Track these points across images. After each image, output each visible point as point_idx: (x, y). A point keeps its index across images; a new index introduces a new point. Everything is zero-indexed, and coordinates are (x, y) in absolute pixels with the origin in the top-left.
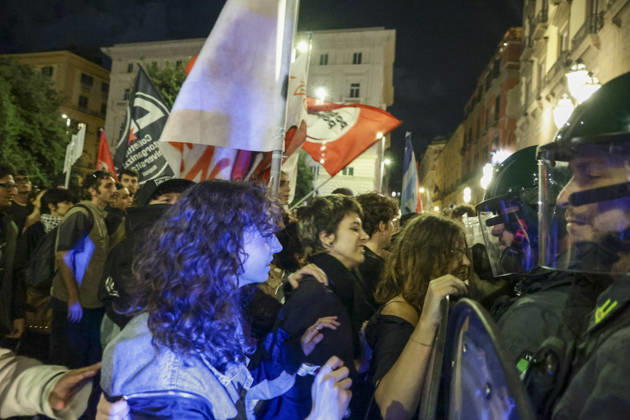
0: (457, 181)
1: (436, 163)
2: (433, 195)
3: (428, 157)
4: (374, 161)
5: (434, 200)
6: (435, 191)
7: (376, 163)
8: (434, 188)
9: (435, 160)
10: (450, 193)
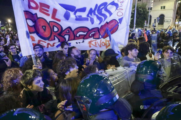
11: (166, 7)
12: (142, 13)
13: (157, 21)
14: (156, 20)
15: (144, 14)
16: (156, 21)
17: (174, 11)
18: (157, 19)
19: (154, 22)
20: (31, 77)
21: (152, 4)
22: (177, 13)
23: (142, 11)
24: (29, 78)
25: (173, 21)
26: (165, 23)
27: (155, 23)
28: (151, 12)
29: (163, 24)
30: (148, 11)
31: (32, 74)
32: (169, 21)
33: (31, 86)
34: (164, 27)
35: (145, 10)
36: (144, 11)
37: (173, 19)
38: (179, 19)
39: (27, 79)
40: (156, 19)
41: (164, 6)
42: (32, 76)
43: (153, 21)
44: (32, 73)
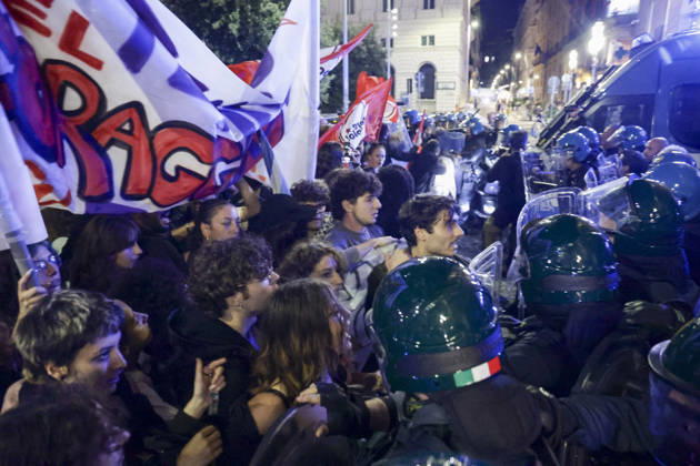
0: (564, 38)
1: (538, 17)
2: (533, 58)
3: (527, 9)
4: (458, 25)
5: (535, 64)
6: (536, 53)
7: (462, 27)
8: (534, 50)
9: (537, 12)
10: (554, 54)
11: (436, 40)
12: (364, 56)
13: (417, 85)
14: (414, 82)
15: (373, 61)
16: (414, 86)
17: (463, 53)
18: (417, 79)
19: (406, 90)
20: (75, 331)
21: (395, 27)
22: (471, 62)
23: (364, 48)
24: (63, 332)
25: (463, 87)
26: (438, 94)
27: (411, 91)
28: (394, 54)
29: (433, 98)
30: (384, 49)
31: (83, 316)
32: (451, 86)
33: (63, 370)
34: (438, 105)
35: (372, 46)
36: (369, 51)
37: (463, 81)
38: (477, 78)
39: (54, 337)
40: (411, 80)
41: (431, 33)
42: (81, 328)
43: (401, 87)
44: (84, 311)
